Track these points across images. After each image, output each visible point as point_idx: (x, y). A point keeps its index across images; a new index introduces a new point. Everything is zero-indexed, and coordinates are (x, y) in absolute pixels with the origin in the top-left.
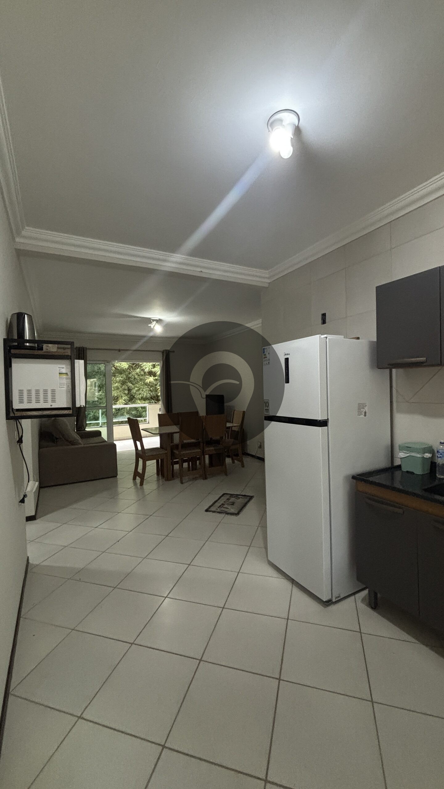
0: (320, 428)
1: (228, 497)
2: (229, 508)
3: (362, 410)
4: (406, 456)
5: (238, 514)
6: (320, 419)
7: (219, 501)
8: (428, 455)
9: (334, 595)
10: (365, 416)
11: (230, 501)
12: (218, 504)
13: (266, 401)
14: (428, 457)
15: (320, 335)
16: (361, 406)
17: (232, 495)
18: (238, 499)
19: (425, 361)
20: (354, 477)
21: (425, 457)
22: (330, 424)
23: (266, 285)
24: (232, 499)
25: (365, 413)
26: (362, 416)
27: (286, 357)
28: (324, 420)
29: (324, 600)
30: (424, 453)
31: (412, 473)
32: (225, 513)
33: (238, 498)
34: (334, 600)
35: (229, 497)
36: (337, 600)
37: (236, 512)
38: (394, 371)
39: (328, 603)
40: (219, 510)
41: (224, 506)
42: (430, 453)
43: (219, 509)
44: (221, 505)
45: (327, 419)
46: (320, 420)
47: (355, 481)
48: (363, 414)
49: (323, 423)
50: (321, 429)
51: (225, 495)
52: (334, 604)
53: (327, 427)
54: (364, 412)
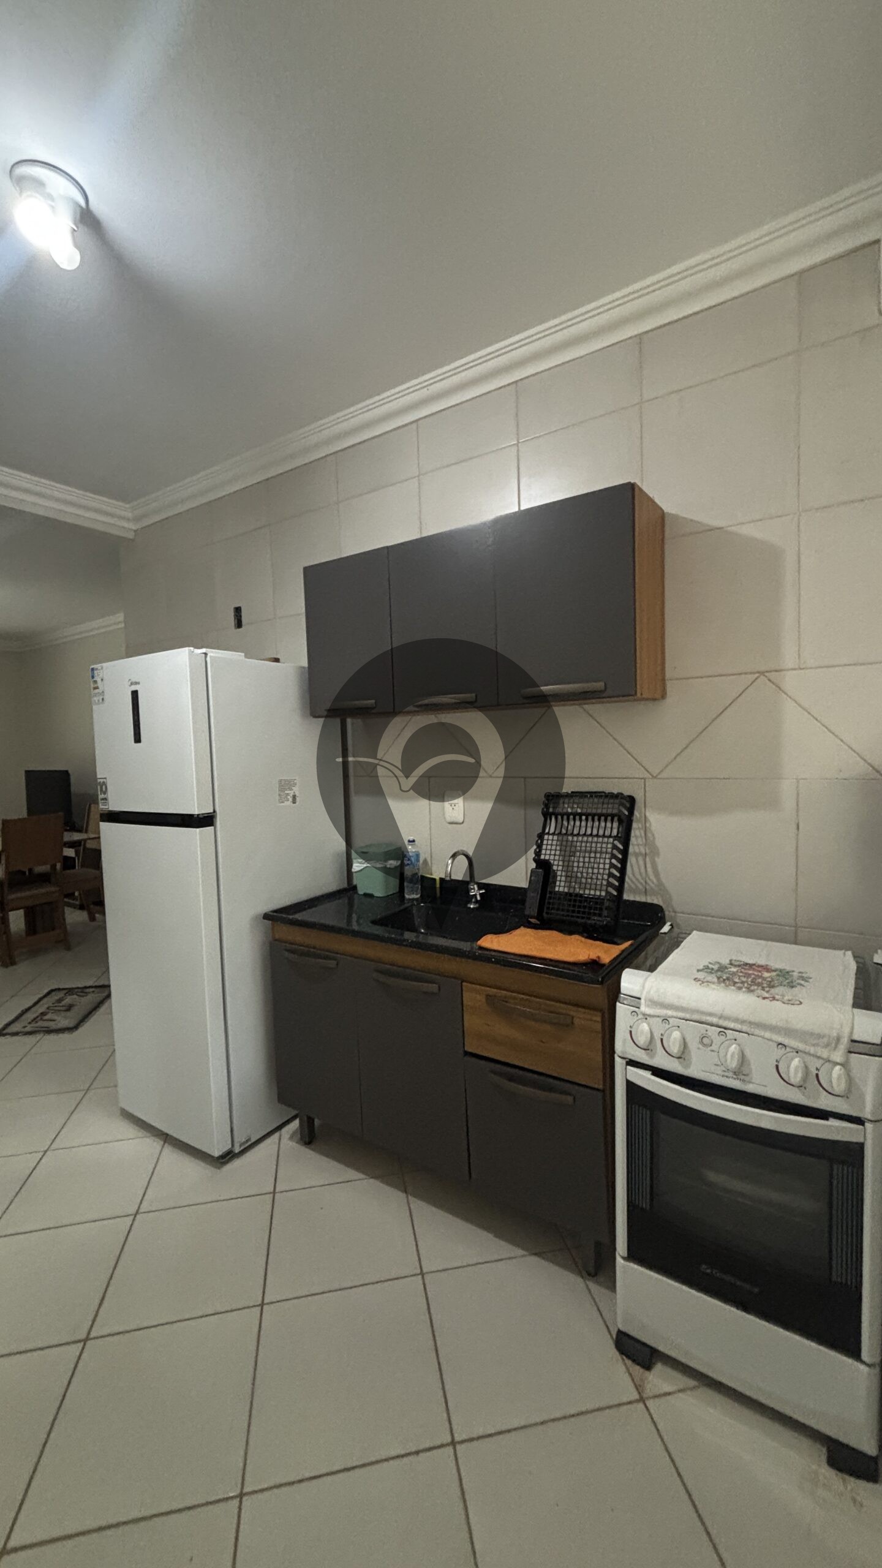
0: (198, 830)
1: (61, 994)
2: (55, 1017)
3: (287, 792)
4: (362, 867)
5: (76, 1027)
6: (196, 812)
7: (33, 1009)
8: (393, 863)
9: (236, 1140)
10: (294, 801)
11: (63, 1003)
12: (30, 1016)
13: (102, 780)
14: (392, 867)
15: (192, 648)
16: (285, 786)
17: (70, 991)
18: (83, 996)
19: (374, 706)
20: (266, 916)
21: (388, 866)
22: (219, 821)
23: (131, 535)
24: (68, 1000)
25: (294, 797)
26: (289, 803)
27: (134, 688)
28: (206, 815)
29: (216, 1154)
30: (386, 861)
31: (371, 896)
32: (44, 1031)
33: (85, 994)
34: (237, 1150)
35: (63, 995)
36: (242, 1148)
37: (71, 1025)
38: (349, 721)
39: (228, 1157)
40: (28, 1029)
41: (46, 1017)
42: (396, 859)
43: (29, 1026)
44: (37, 1017)
45: (212, 811)
46: (198, 815)
47: (268, 923)
48: (291, 799)
49: (206, 820)
50: (200, 833)
51: (53, 993)
52: (238, 1157)
53: (212, 828)
54: (291, 795)
